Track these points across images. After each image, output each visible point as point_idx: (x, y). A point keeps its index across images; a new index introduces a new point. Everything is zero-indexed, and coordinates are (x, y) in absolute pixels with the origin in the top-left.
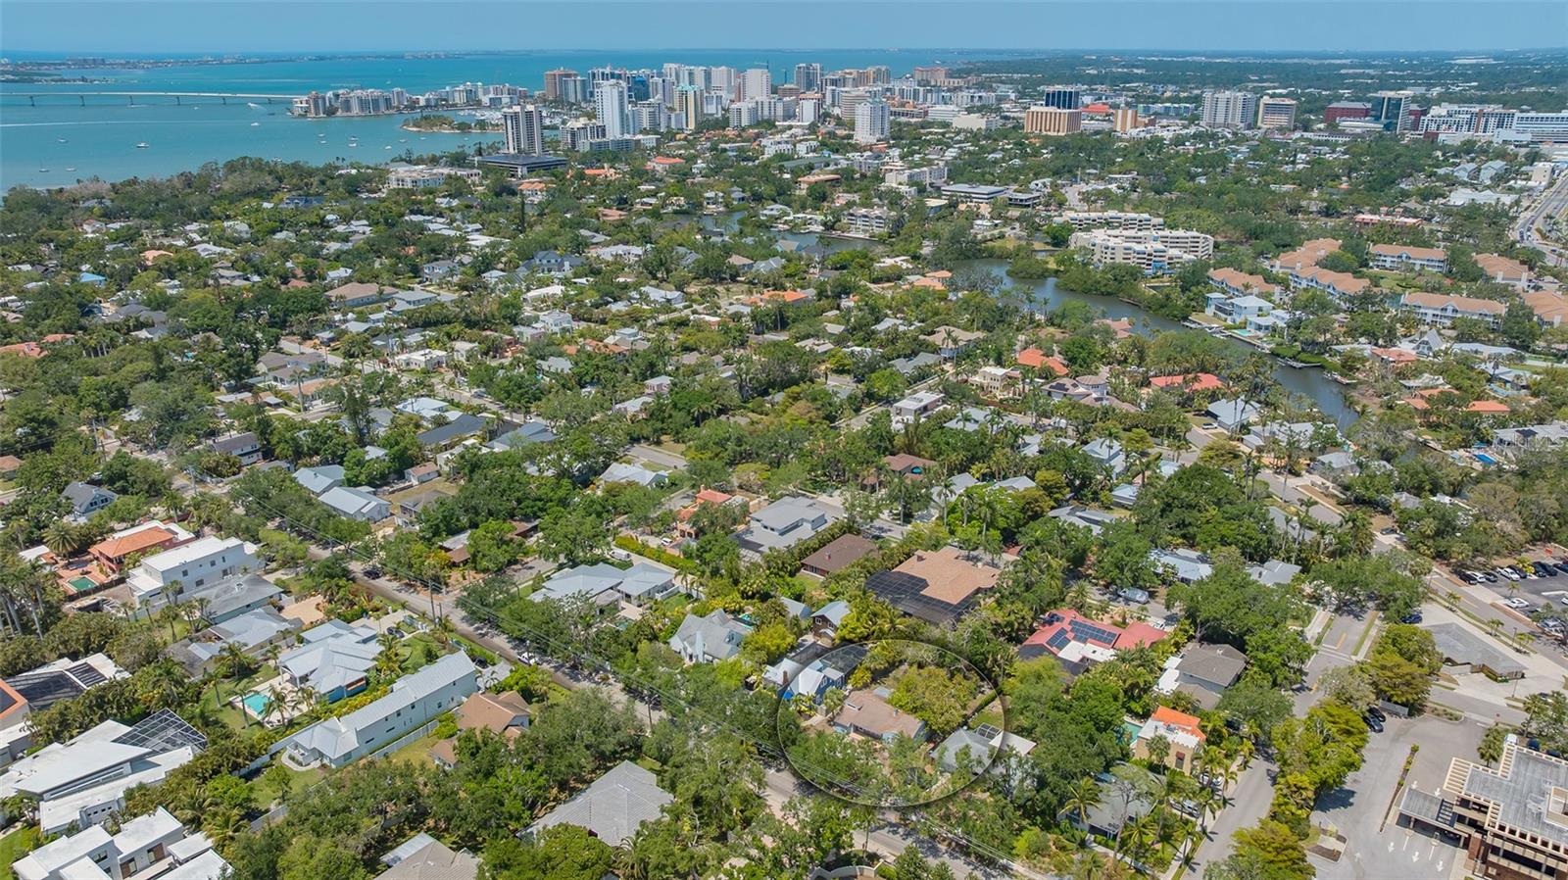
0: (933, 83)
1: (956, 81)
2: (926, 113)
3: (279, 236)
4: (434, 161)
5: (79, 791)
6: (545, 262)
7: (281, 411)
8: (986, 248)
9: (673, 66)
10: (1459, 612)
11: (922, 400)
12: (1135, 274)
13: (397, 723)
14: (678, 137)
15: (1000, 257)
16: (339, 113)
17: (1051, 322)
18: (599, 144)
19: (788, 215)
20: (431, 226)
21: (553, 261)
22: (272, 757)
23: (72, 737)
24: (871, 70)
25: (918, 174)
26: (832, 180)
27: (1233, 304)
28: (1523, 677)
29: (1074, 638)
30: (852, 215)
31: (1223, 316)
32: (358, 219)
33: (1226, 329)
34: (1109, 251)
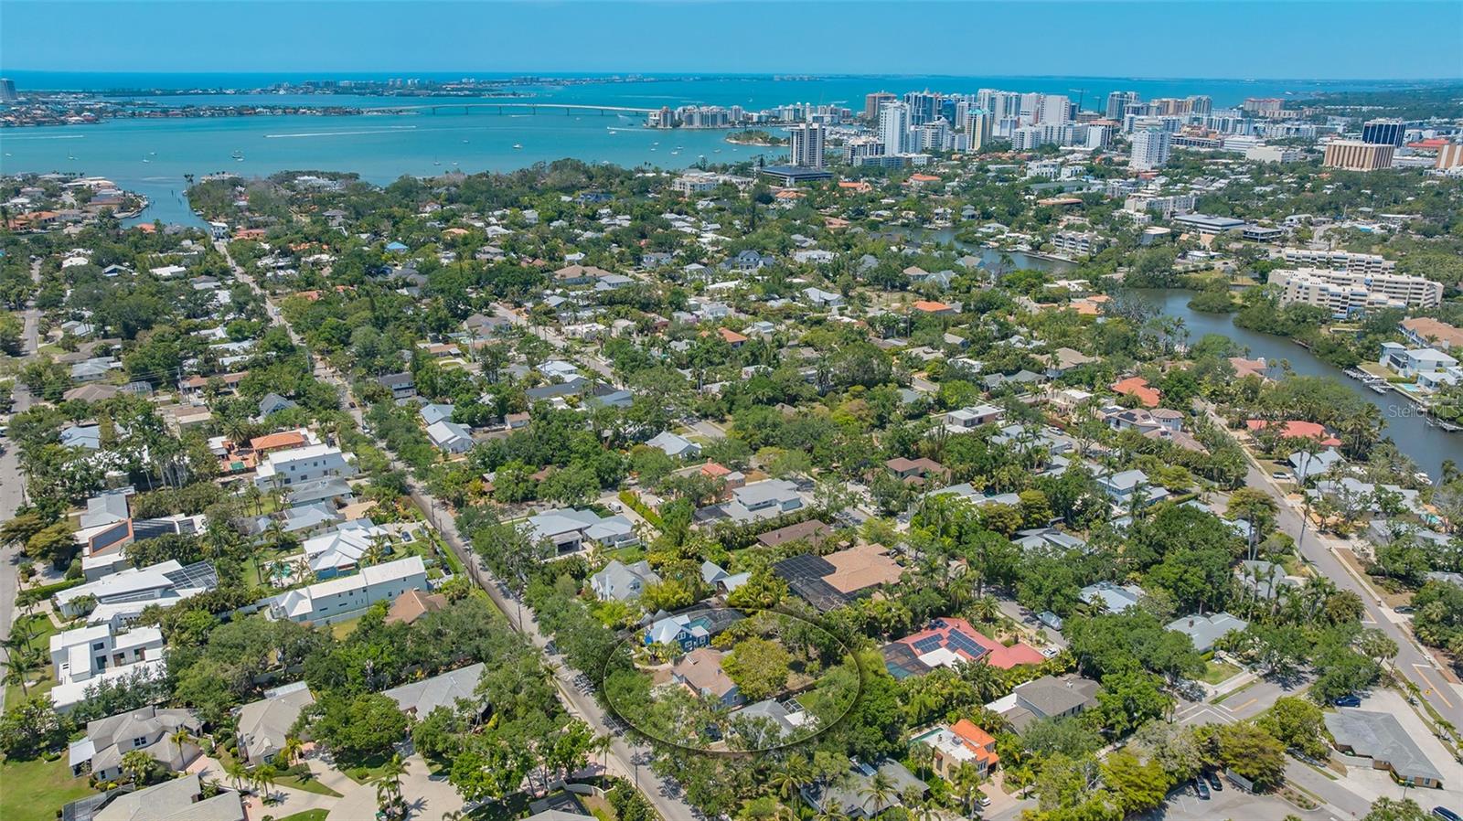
0: (1261, 114)
1: (1287, 112)
2: (1222, 144)
3: (555, 224)
4: (725, 169)
5: (120, 602)
6: (745, 260)
7: (459, 360)
8: (1180, 279)
9: (987, 91)
10: (1421, 708)
11: (977, 412)
12: (1324, 317)
13: (351, 601)
14: (953, 157)
15: (1194, 289)
16: (683, 126)
17: (1189, 356)
18: (871, 160)
19: (1003, 233)
20: (678, 224)
21: (752, 260)
22: (259, 609)
23: (146, 566)
24: (1191, 99)
25: (1162, 202)
26: (1072, 204)
27: (1408, 357)
28: (1439, 786)
29: (947, 646)
30: (1060, 237)
31: (1396, 367)
32: (624, 214)
33: (1391, 381)
34: (1302, 291)
